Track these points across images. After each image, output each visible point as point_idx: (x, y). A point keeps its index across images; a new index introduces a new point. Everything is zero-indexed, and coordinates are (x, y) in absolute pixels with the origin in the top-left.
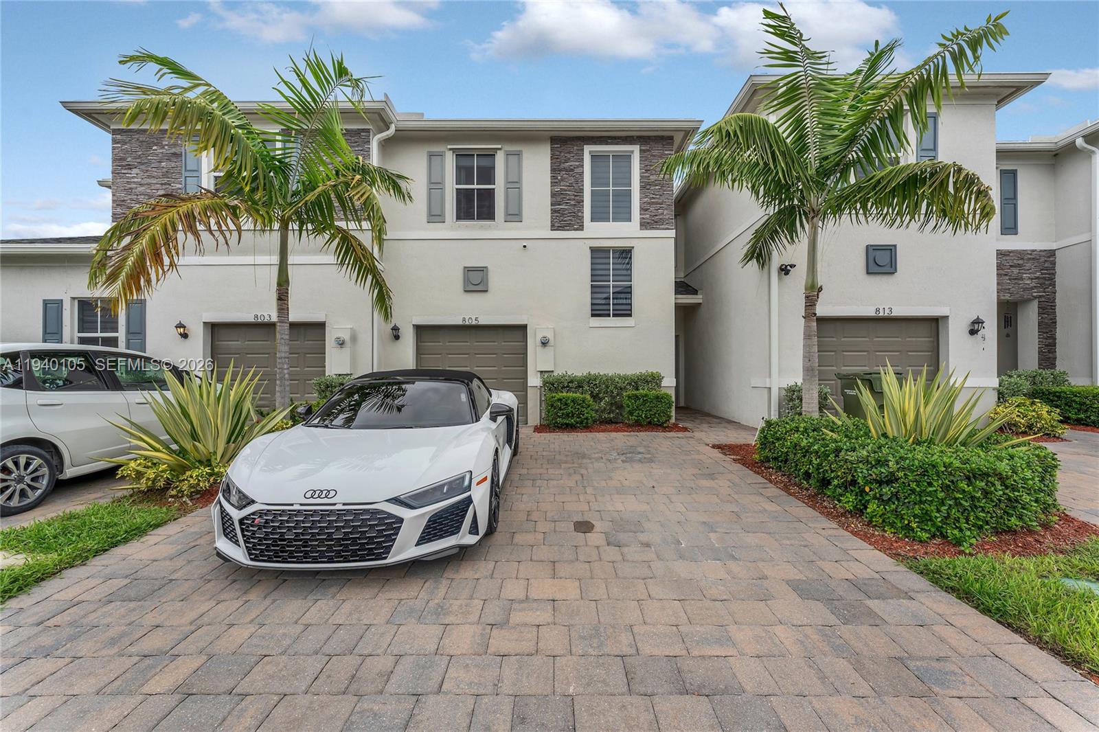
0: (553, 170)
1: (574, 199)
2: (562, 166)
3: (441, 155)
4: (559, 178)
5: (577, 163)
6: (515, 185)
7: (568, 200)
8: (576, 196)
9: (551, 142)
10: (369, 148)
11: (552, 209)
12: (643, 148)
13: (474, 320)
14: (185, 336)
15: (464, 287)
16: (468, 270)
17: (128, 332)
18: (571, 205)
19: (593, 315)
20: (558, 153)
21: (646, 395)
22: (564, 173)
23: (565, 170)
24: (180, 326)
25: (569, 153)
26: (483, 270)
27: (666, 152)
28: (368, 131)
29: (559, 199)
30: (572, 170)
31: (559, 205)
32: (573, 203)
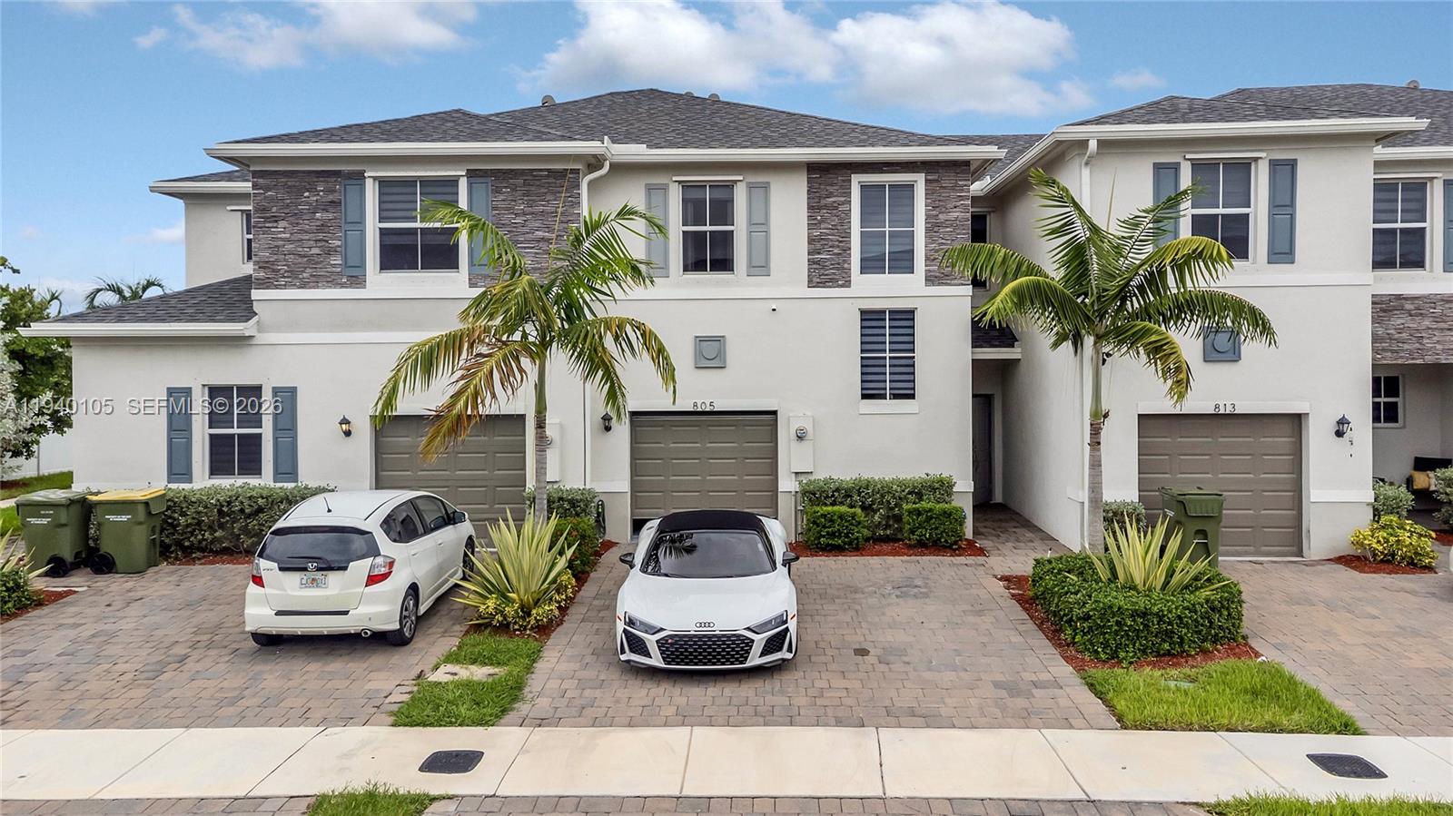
0: (810, 208)
1: (838, 247)
2: (823, 202)
3: (665, 188)
4: (819, 218)
5: (843, 199)
6: (760, 226)
7: (830, 247)
8: (841, 242)
9: (808, 171)
10: (579, 194)
11: (809, 260)
12: (929, 178)
13: (708, 404)
14: (348, 433)
15: (696, 363)
16: (700, 340)
17: (276, 429)
18: (834, 254)
19: (864, 397)
20: (817, 186)
21: (930, 510)
22: (825, 211)
23: (826, 207)
24: (345, 421)
25: (832, 185)
26: (719, 340)
27: (960, 183)
28: (576, 171)
29: (818, 246)
30: (836, 208)
31: (819, 253)
32: (836, 251)
